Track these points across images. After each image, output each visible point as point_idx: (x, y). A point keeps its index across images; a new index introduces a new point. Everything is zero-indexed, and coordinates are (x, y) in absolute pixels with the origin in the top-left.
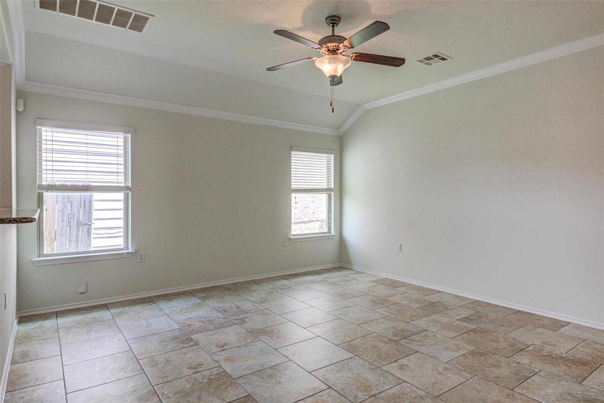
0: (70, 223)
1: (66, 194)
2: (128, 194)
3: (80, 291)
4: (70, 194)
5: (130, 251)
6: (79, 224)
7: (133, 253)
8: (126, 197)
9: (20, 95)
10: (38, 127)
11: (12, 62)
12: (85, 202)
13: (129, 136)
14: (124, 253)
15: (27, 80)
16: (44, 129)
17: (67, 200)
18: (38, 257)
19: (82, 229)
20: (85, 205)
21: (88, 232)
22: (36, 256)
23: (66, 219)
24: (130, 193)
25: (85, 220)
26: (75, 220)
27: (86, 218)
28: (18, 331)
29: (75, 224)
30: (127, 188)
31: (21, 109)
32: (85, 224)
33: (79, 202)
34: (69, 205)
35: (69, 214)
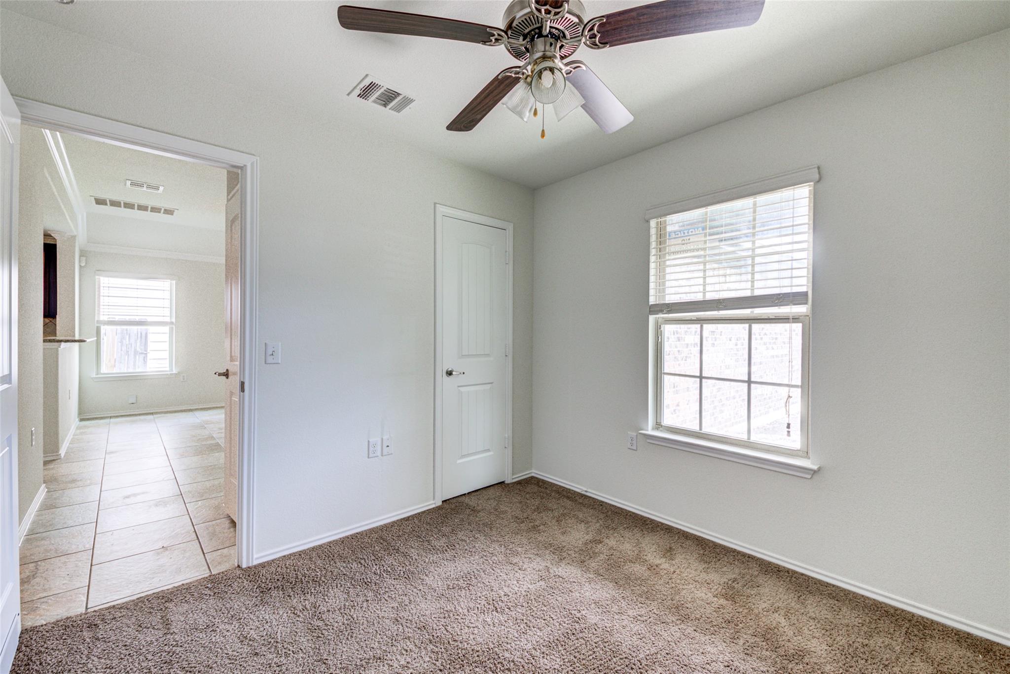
0: (128, 352)
1: (125, 327)
2: (172, 328)
3: (131, 401)
4: (128, 327)
5: (174, 372)
6: (136, 352)
7: (176, 374)
8: (171, 330)
9: (83, 254)
10: (97, 277)
11: (76, 234)
12: (141, 334)
13: (174, 282)
14: (168, 374)
15: (88, 242)
16: (102, 278)
17: (125, 332)
18: (96, 375)
19: (139, 357)
20: (141, 337)
21: (144, 360)
22: (95, 374)
23: (124, 348)
24: (174, 326)
25: (141, 349)
26: (133, 350)
27: (143, 347)
28: (79, 424)
29: (133, 353)
30: (172, 323)
31: (83, 265)
32: (142, 353)
33: (136, 335)
34: (127, 337)
35: (127, 345)
